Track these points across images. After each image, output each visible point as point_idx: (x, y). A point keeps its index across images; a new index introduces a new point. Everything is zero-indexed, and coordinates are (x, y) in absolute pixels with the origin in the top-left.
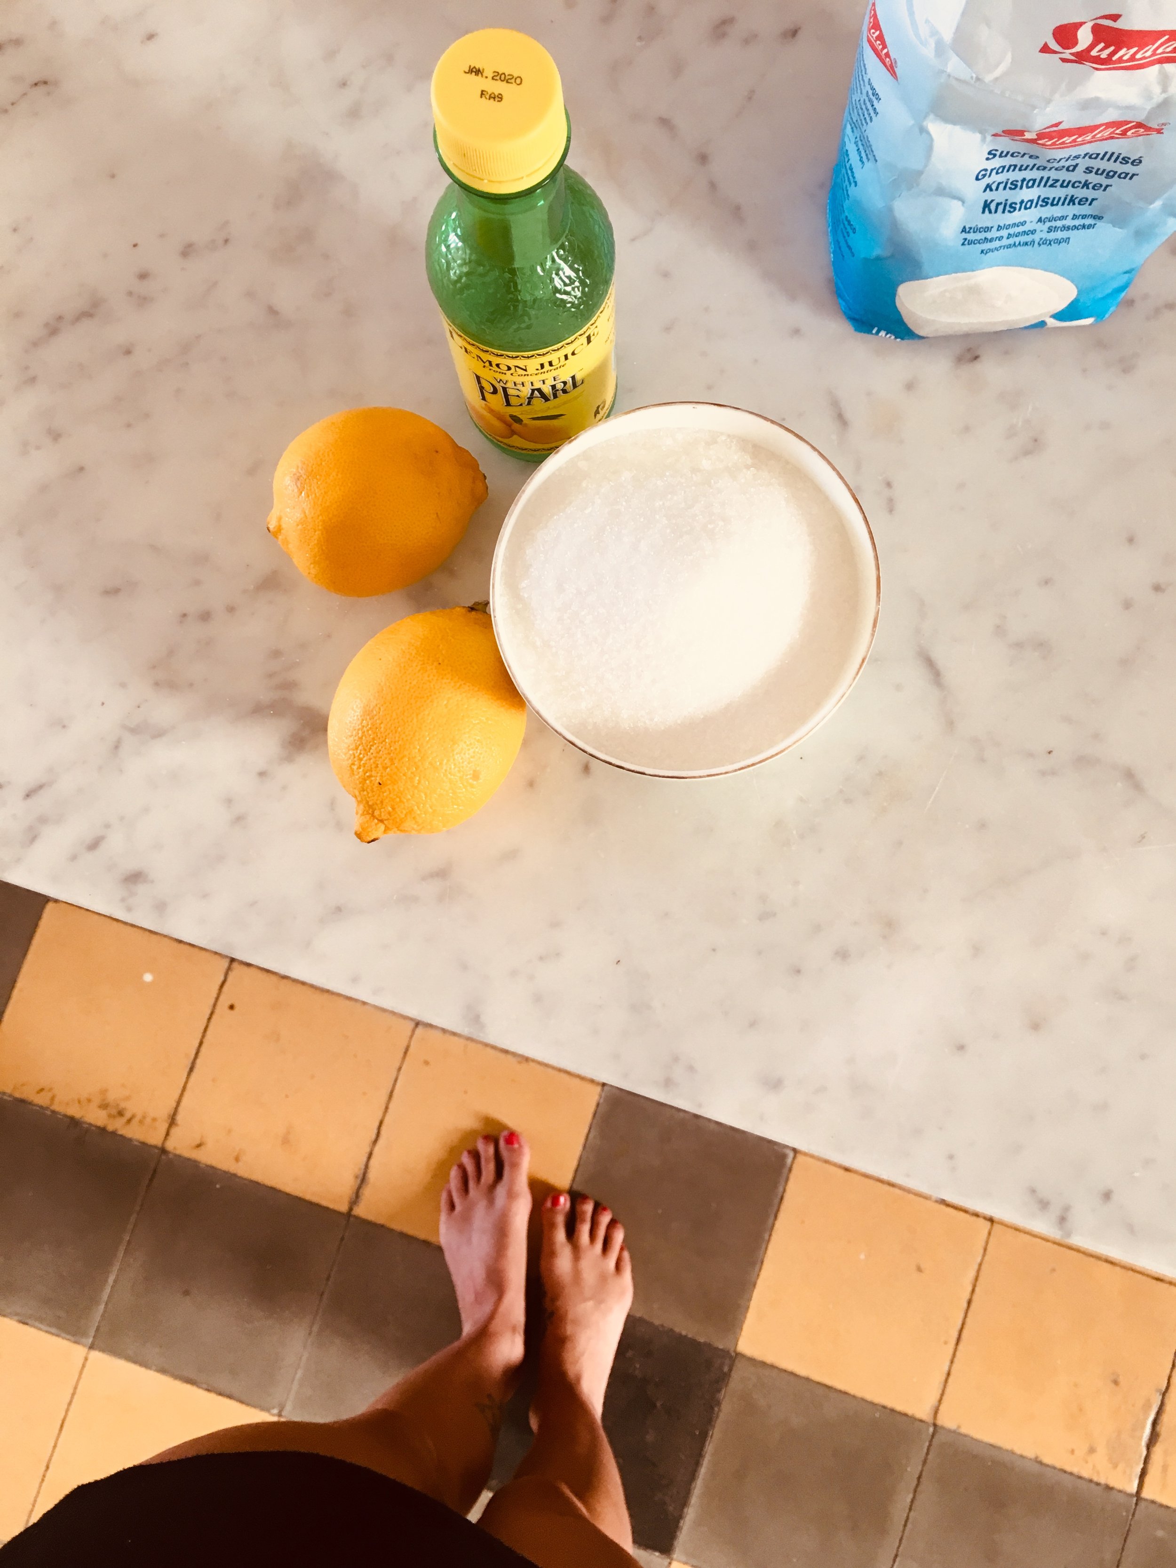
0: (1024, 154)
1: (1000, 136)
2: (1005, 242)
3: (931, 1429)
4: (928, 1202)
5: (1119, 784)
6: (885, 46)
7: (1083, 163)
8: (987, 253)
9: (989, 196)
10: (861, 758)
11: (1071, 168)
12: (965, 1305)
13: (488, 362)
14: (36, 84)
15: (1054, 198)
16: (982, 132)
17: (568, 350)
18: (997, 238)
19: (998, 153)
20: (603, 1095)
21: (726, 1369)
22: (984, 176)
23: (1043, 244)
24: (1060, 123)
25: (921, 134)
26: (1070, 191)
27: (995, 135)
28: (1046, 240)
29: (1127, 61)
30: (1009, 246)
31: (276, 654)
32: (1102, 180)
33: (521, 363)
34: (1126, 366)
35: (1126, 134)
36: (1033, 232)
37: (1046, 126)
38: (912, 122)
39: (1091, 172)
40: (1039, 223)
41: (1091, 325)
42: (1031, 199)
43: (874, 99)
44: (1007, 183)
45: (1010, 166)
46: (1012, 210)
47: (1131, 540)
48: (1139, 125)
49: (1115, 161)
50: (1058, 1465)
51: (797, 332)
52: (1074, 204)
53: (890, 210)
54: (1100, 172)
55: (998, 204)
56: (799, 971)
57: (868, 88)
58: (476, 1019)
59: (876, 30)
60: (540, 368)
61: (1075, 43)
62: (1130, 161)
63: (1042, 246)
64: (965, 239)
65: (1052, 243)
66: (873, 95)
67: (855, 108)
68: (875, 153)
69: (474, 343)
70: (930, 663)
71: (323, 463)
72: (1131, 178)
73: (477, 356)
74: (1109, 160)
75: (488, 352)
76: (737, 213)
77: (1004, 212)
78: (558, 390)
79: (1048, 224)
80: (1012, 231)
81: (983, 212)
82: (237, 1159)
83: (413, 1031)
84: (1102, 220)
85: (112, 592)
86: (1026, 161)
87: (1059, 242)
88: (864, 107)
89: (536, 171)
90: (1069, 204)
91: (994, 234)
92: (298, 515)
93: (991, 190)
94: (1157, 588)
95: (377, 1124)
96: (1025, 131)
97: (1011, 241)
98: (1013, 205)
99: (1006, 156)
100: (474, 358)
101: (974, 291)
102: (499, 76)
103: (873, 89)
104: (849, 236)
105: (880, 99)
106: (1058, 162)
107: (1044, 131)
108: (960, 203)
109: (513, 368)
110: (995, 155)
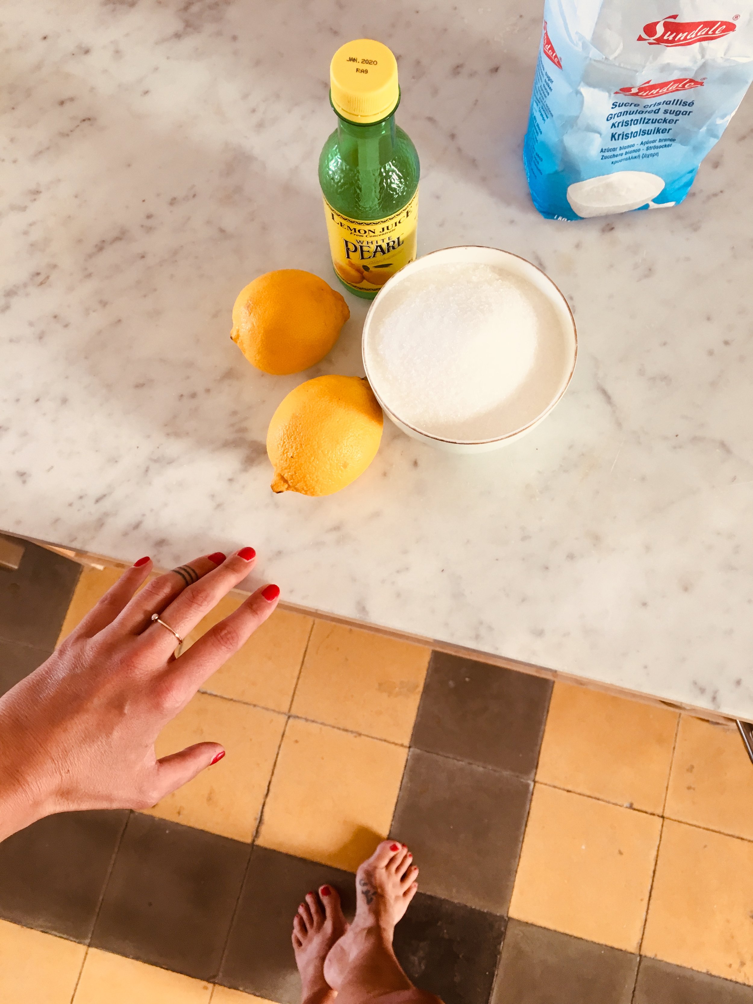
0: (632, 104)
1: (619, 93)
2: (624, 157)
3: (638, 959)
4: (622, 808)
5: (718, 450)
6: (554, 51)
7: (663, 107)
8: (615, 163)
9: (614, 130)
10: (571, 447)
11: (657, 111)
12: (652, 874)
13: (354, 230)
14: (84, 120)
15: (648, 130)
16: (609, 91)
17: (397, 220)
18: (620, 154)
19: (618, 104)
20: (410, 754)
21: (503, 929)
22: (611, 118)
23: (644, 157)
24: (650, 81)
25: (577, 96)
26: (657, 125)
27: (616, 93)
28: (646, 154)
29: (683, 40)
30: (626, 159)
31: (235, 413)
32: (673, 117)
33: (371, 228)
34: (695, 227)
35: (684, 87)
36: (639, 150)
37: (643, 83)
38: (571, 90)
39: (667, 113)
40: (641, 145)
41: (673, 207)
42: (636, 131)
43: (549, 82)
44: (623, 122)
45: (624, 112)
46: (627, 138)
47: (709, 319)
48: (691, 81)
49: (680, 104)
50: (723, 975)
51: (512, 222)
52: (659, 133)
53: (562, 141)
54: (672, 112)
55: (619, 135)
56: (547, 568)
57: (545, 77)
58: (363, 610)
59: (549, 45)
60: (382, 231)
61: (655, 33)
62: (688, 104)
63: (644, 158)
64: (603, 156)
65: (649, 156)
66: (549, 80)
67: (538, 91)
68: (552, 112)
69: (347, 218)
70: (604, 392)
71: (263, 297)
72: (689, 114)
73: (348, 226)
74: (676, 104)
75: (354, 222)
76: (474, 162)
77: (622, 139)
78: (390, 247)
79: (646, 146)
80: (627, 150)
81: (612, 140)
82: (179, 813)
83: (287, 722)
84: (675, 141)
85: (139, 386)
86: (633, 108)
87: (653, 155)
88: (544, 89)
89: (386, 109)
90: (657, 133)
91: (618, 152)
92: (249, 326)
93: (615, 127)
94: (726, 343)
95: (267, 784)
96: (632, 88)
97: (628, 156)
98: (627, 135)
99: (622, 106)
100: (345, 228)
101: (609, 186)
102: (365, 61)
103: (548, 77)
104: (538, 164)
105: (553, 82)
106: (650, 107)
107: (642, 86)
108: (599, 135)
109: (367, 231)
110: (616, 106)
